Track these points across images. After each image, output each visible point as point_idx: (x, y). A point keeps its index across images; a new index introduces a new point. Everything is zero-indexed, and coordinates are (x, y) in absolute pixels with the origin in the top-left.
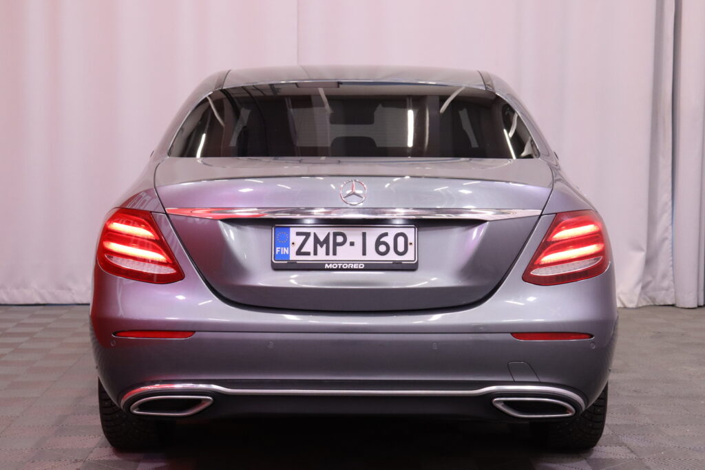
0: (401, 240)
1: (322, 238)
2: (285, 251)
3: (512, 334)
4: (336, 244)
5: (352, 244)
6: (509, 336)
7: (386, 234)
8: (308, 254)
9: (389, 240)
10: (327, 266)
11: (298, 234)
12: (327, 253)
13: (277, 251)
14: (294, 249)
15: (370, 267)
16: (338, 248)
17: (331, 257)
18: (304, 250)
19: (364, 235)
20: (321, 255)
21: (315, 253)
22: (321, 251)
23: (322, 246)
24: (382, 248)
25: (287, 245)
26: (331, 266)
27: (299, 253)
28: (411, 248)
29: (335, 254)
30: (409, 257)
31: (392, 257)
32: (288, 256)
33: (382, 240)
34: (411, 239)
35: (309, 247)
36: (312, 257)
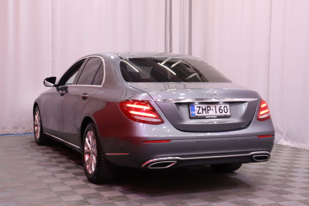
0: (225, 108)
1: (204, 108)
2: (194, 113)
3: (258, 136)
4: (208, 110)
5: (212, 110)
6: (257, 137)
7: (221, 107)
8: (200, 113)
9: (222, 108)
10: (206, 117)
11: (197, 107)
12: (206, 113)
13: (192, 113)
14: (196, 112)
15: (218, 117)
16: (209, 111)
17: (207, 114)
18: (199, 112)
19: (215, 107)
20: (204, 114)
21: (203, 113)
22: (204, 112)
23: (204, 111)
24: (221, 111)
25: (194, 111)
26: (207, 117)
27: (198, 113)
28: (229, 111)
29: (208, 113)
30: (228, 113)
31: (224, 114)
32: (195, 114)
33: (221, 108)
34: (228, 108)
35: (201, 111)
36: (202, 114)
